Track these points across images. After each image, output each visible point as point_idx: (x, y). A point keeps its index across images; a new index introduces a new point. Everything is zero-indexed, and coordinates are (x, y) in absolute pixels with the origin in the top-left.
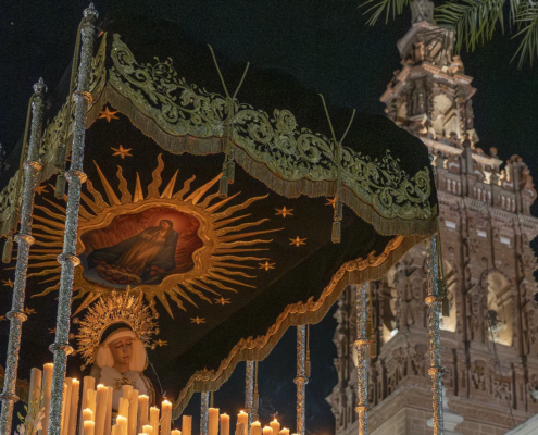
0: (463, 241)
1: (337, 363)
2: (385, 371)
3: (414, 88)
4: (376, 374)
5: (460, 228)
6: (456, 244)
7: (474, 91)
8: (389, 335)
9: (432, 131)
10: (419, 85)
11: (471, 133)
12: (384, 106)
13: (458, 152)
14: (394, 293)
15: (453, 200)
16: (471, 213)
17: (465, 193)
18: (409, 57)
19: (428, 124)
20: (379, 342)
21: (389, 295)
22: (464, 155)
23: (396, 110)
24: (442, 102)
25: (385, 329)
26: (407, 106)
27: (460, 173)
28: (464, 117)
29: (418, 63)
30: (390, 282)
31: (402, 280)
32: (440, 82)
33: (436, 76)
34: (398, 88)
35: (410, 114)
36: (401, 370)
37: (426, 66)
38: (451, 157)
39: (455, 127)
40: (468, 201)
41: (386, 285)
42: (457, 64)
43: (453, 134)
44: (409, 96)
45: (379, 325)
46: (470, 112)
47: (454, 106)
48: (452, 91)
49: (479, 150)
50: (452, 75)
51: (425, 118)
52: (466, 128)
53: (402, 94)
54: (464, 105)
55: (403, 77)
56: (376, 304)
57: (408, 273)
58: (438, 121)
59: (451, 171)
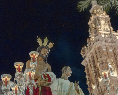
0: (115, 54)
1: (89, 89)
2: (101, 89)
3: (95, 20)
4: (99, 90)
5: (113, 50)
6: (113, 55)
7: (110, 18)
8: (100, 80)
9: (102, 29)
10: (96, 19)
11: (111, 28)
12: (89, 25)
13: (109, 33)
14: (100, 69)
15: (110, 44)
16: (115, 47)
17: (113, 42)
18: (93, 13)
19: (100, 28)
20: (98, 82)
21: (98, 70)
22: (111, 33)
23: (92, 26)
24: (103, 22)
25: (99, 78)
26: (95, 24)
27: (110, 38)
28: (109, 24)
29: (95, 14)
30: (98, 66)
31: (101, 66)
32: (101, 18)
33: (100, 16)
34: (92, 21)
35: (96, 26)
36: (105, 88)
37: (97, 15)
38: (107, 34)
39: (107, 27)
40: (114, 44)
41: (97, 68)
42: (104, 13)
43: (107, 29)
44: (95, 22)
45: (97, 78)
46: (110, 23)
47: (106, 22)
48: (104, 19)
49: (114, 31)
50: (104, 16)
51: (99, 26)
52: (110, 27)
53: (93, 22)
54: (108, 22)
55: (92, 18)
56: (96, 72)
57: (102, 64)
58: (103, 27)
59: (108, 37)
